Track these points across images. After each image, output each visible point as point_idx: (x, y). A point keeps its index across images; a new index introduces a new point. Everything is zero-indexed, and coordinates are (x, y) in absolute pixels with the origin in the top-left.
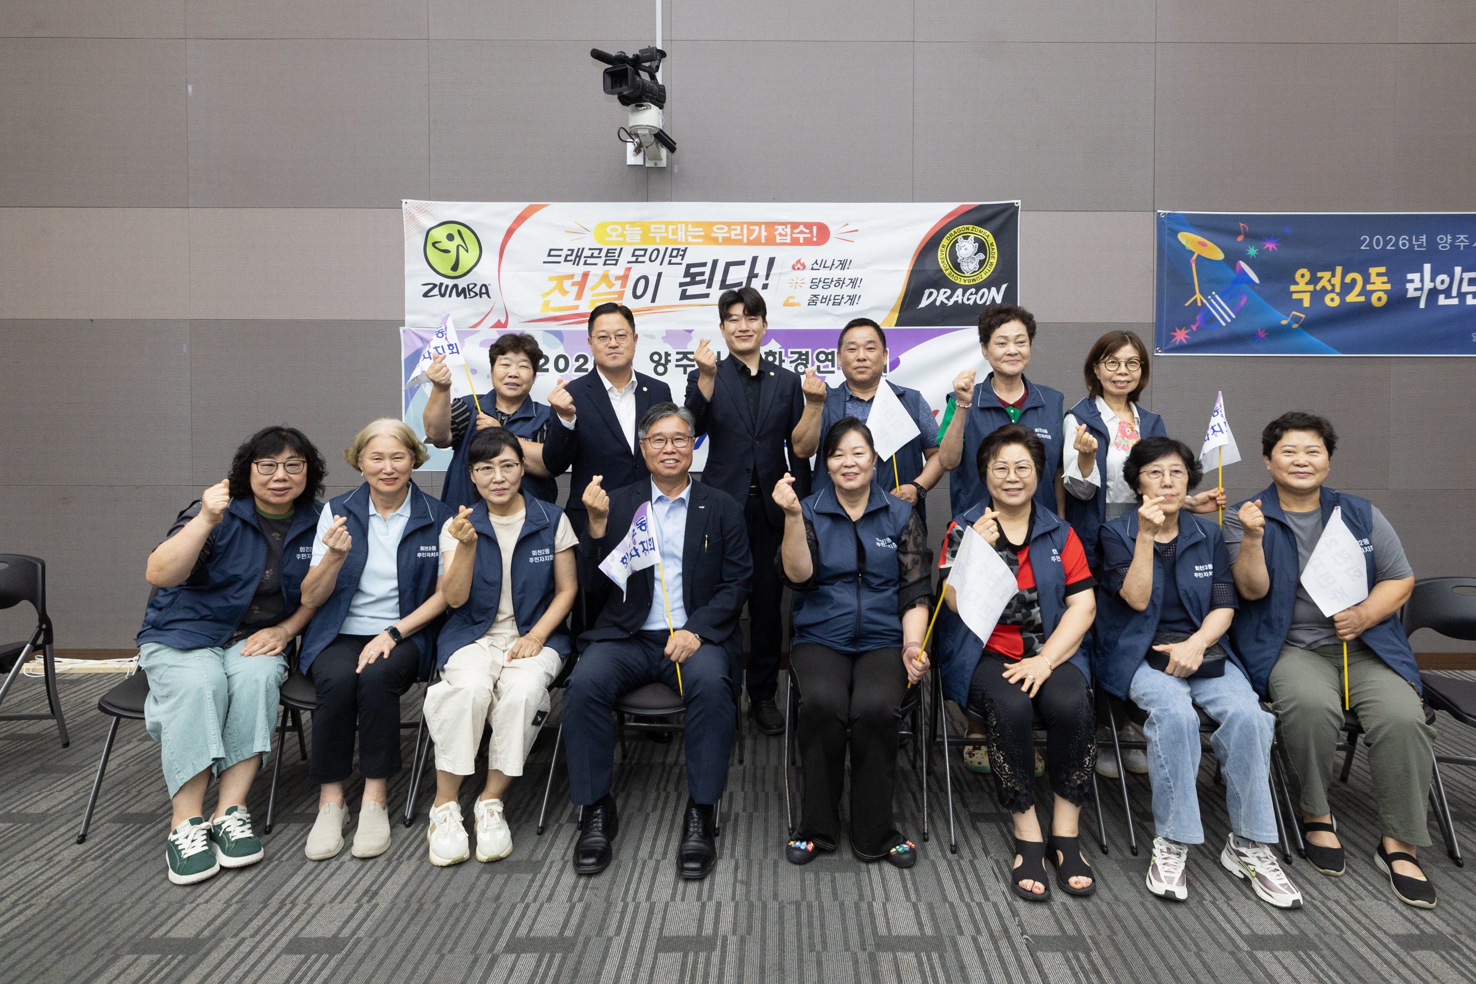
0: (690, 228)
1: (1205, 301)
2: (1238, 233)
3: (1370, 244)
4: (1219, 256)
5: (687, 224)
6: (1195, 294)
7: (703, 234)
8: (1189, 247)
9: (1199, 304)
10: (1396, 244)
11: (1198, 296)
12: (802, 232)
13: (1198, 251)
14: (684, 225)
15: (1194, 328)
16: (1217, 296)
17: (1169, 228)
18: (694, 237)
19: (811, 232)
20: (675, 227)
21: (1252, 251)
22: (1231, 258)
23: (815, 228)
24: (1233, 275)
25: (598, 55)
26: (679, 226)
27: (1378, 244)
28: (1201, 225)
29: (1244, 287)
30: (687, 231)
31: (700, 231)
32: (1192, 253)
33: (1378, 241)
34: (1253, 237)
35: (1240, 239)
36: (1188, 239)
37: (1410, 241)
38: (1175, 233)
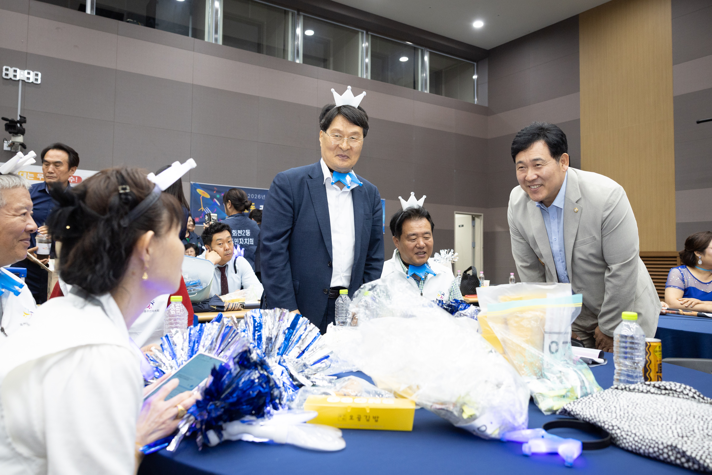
0: (28, 174)
1: (204, 210)
2: (214, 191)
3: (250, 197)
4: (208, 197)
5: (27, 172)
6: (201, 207)
7: (34, 176)
8: (200, 193)
9: (203, 210)
10: (257, 197)
11: (202, 208)
12: (72, 179)
13: (202, 195)
14: (26, 173)
15: (201, 217)
16: (208, 209)
17: (194, 188)
18: (30, 177)
19: (75, 179)
20: (22, 173)
21: (218, 196)
22: (212, 197)
23: (77, 178)
24: (212, 203)
25: (4, 119)
26: (24, 173)
27: (252, 197)
28: (204, 187)
29: (216, 206)
30: (27, 174)
31: (33, 175)
32: (200, 195)
33: (252, 196)
34: (218, 192)
35: (215, 192)
36: (200, 191)
37: (261, 196)
38: (196, 189)
